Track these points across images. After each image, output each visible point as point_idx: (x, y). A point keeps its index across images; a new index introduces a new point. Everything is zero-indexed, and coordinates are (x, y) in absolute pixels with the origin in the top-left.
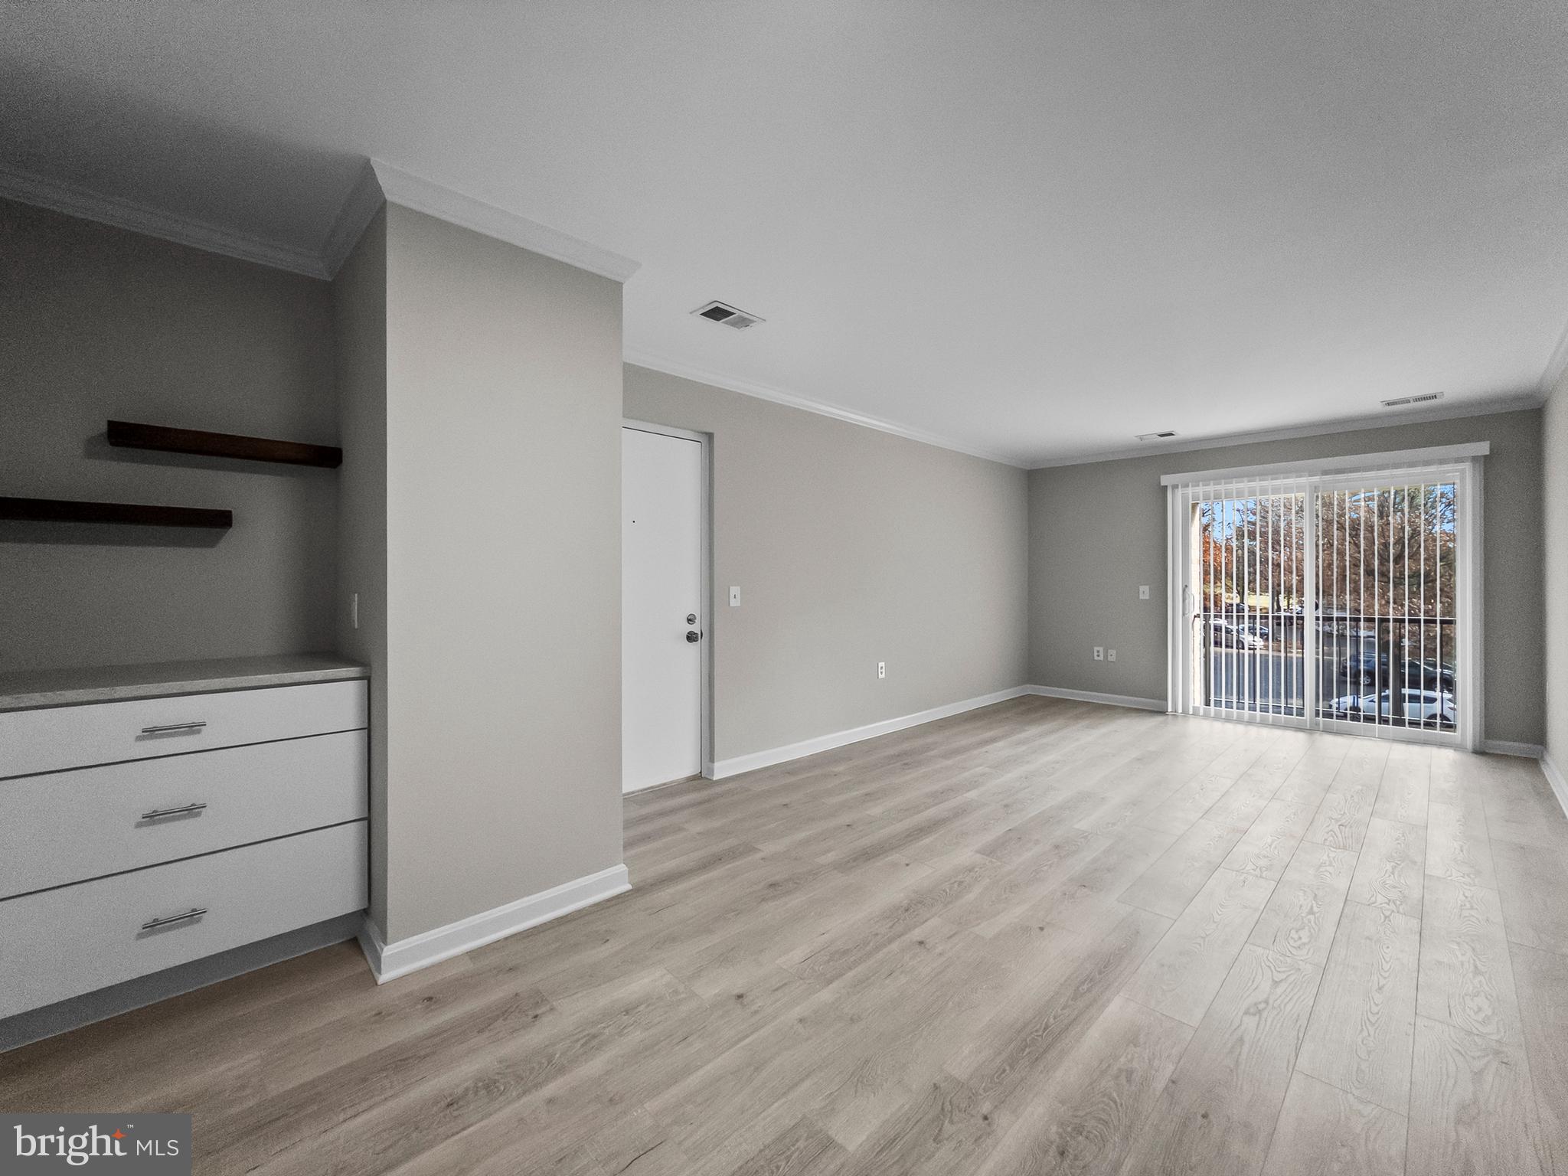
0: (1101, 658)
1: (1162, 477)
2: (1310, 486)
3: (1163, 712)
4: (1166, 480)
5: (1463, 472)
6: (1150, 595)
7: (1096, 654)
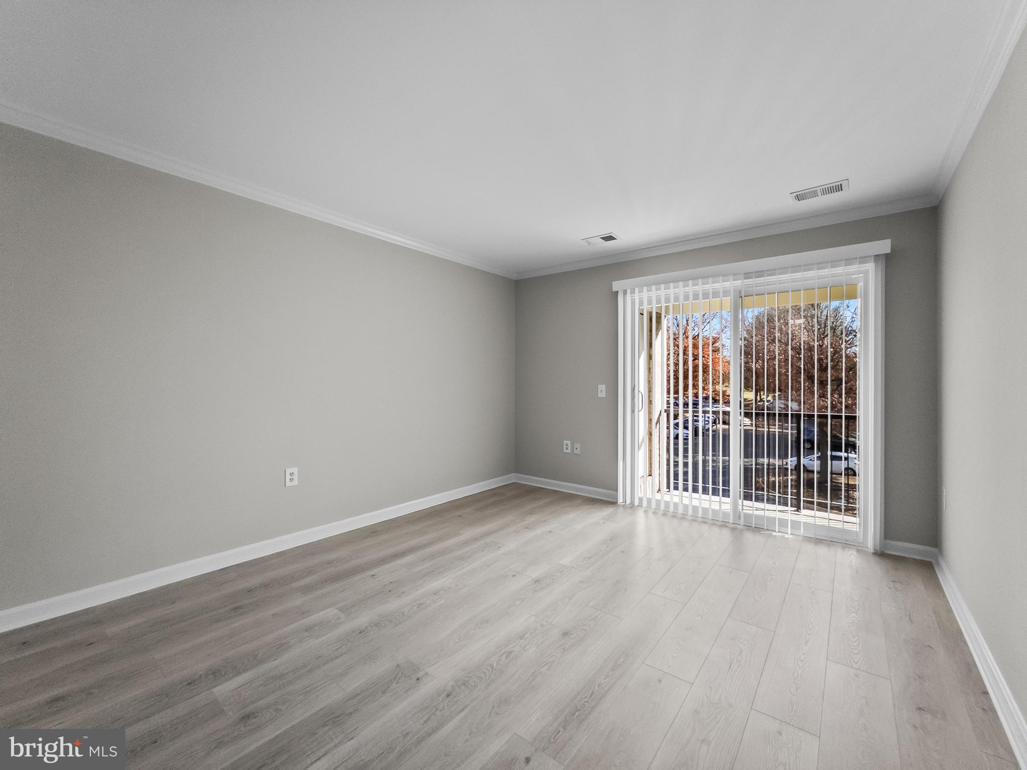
0: (569, 451)
1: (614, 283)
2: (735, 291)
3: (613, 503)
4: (617, 285)
5: (866, 273)
6: (606, 395)
7: (565, 447)
